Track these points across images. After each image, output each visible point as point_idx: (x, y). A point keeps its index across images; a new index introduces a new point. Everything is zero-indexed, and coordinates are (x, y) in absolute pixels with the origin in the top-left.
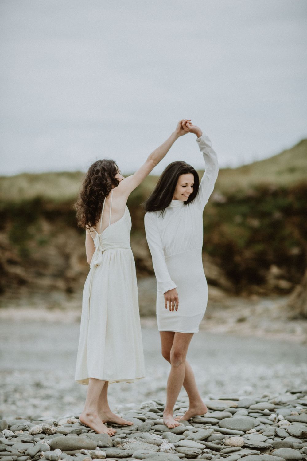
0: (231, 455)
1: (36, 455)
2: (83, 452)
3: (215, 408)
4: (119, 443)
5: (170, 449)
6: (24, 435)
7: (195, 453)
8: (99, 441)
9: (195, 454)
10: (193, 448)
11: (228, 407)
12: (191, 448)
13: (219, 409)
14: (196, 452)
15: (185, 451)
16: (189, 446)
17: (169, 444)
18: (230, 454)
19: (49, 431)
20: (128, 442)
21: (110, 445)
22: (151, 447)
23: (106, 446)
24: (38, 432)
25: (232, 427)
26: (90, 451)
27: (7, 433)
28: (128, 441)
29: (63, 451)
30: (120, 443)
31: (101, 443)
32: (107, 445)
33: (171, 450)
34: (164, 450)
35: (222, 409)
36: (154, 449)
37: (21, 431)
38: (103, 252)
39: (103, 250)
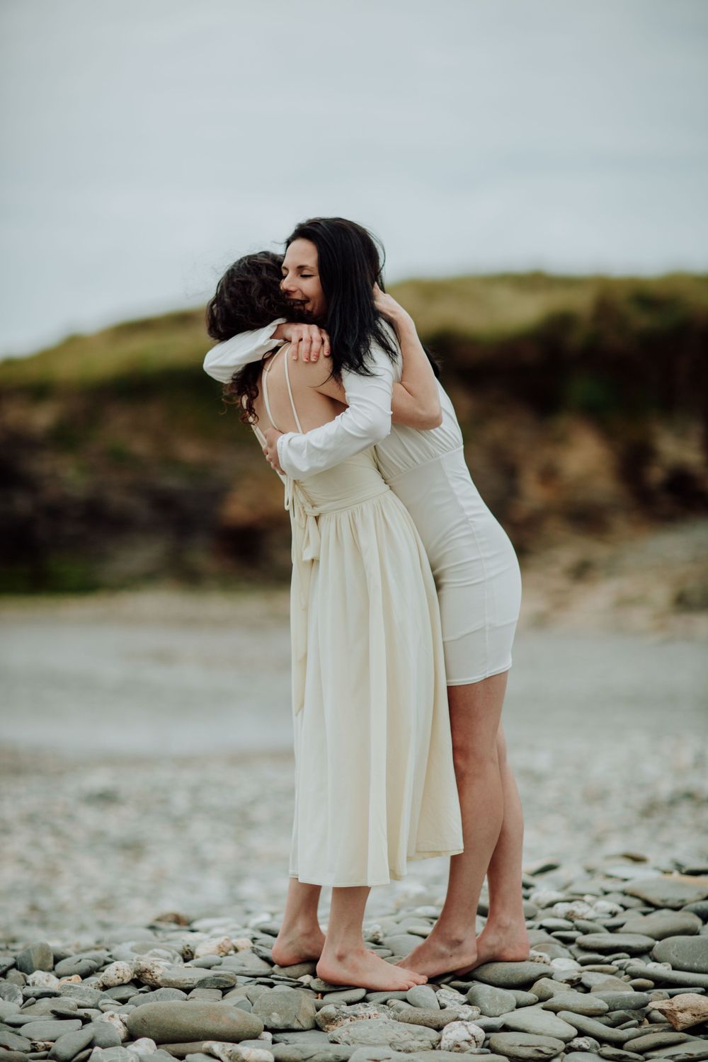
0: (653, 1057)
1: (75, 1055)
2: (208, 1049)
3: (658, 902)
4: (331, 1020)
5: (468, 1041)
6: (77, 990)
7: (541, 1052)
8: (275, 1014)
9: (540, 1055)
10: (541, 1034)
11: (699, 897)
12: (537, 1034)
13: (670, 903)
14: (543, 1049)
15: (512, 1046)
16: (531, 1030)
17: (466, 1026)
18: (650, 1054)
19: (150, 977)
20: (356, 1016)
21: (306, 1023)
22: (413, 1034)
23: (290, 1027)
24: (120, 980)
25: (686, 964)
26: (229, 1046)
27: (40, 982)
28: (356, 1012)
29: (159, 1043)
30: (333, 1019)
31: (276, 1020)
32: (296, 1026)
33: (473, 1041)
34: (451, 1043)
35: (679, 904)
36: (421, 1041)
37: (76, 978)
38: (317, 518)
39: (316, 512)
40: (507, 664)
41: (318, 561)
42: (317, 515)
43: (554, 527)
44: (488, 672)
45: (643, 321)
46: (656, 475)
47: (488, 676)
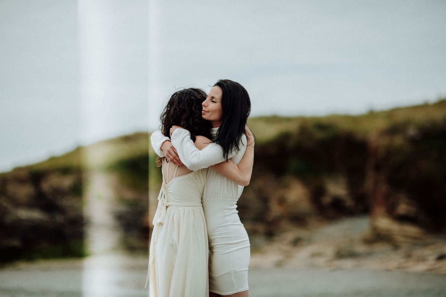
38: (167, 207)
39: (167, 204)
40: (246, 287)
41: (162, 224)
42: (167, 206)
43: (285, 224)
44: (235, 291)
45: (320, 135)
46: (327, 200)
47: (235, 293)
